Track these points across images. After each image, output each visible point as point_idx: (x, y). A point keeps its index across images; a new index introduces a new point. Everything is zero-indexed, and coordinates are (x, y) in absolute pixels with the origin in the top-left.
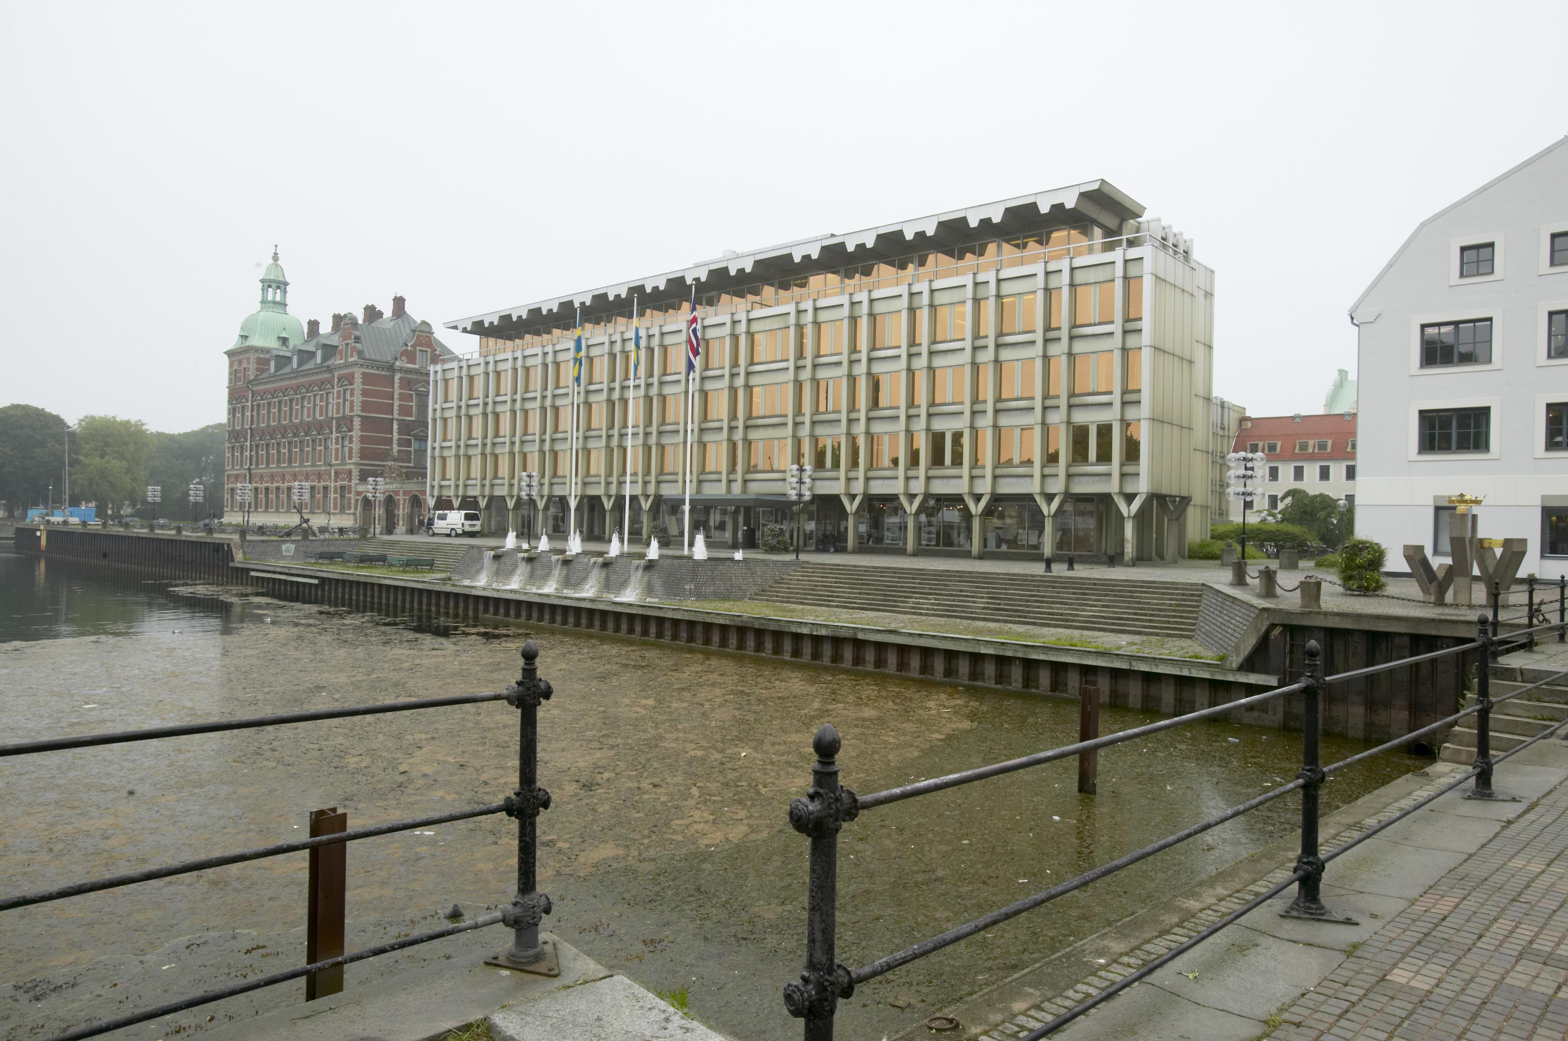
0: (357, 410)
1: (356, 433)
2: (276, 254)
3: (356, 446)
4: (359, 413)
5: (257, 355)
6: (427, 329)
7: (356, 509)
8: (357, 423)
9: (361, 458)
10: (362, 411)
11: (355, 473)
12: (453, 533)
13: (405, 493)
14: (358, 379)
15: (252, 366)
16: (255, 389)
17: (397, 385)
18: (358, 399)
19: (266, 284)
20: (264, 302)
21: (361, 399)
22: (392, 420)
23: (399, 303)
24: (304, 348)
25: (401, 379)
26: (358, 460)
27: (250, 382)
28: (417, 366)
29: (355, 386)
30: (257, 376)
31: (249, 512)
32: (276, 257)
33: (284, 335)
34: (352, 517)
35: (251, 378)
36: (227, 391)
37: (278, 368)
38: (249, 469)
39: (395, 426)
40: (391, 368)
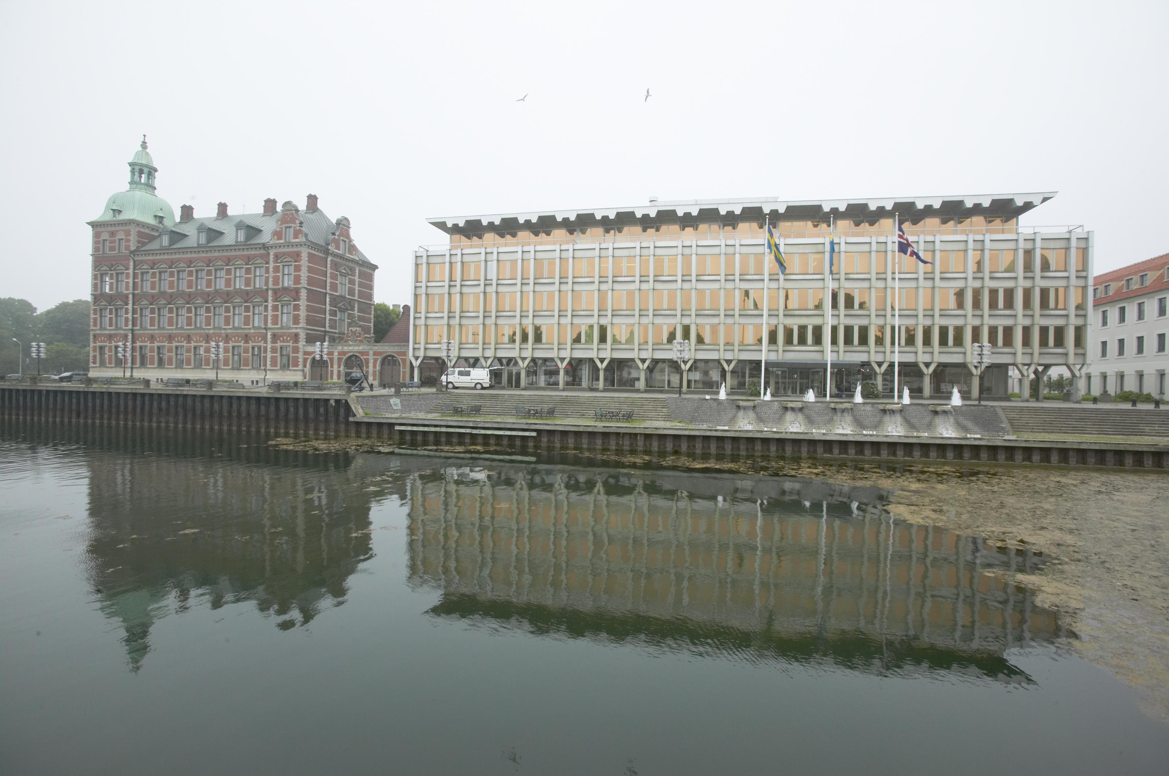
0: (304, 282)
1: (303, 303)
2: (144, 143)
3: (303, 313)
4: (306, 286)
5: (137, 229)
6: (346, 224)
7: (305, 366)
8: (303, 294)
9: (307, 324)
10: (308, 284)
11: (302, 336)
12: (479, 386)
13: (375, 354)
14: (304, 256)
15: (133, 238)
16: (136, 258)
17: (329, 266)
18: (304, 274)
19: (137, 168)
20: (132, 183)
21: (307, 274)
22: (326, 293)
23: (312, 200)
24: (174, 229)
25: (331, 261)
26: (305, 325)
27: (132, 252)
28: (341, 252)
29: (302, 263)
30: (138, 247)
31: (132, 368)
32: (144, 145)
33: (160, 214)
34: (300, 373)
35: (133, 248)
36: (90, 259)
37: (172, 242)
38: (132, 330)
39: (328, 300)
40: (327, 252)
